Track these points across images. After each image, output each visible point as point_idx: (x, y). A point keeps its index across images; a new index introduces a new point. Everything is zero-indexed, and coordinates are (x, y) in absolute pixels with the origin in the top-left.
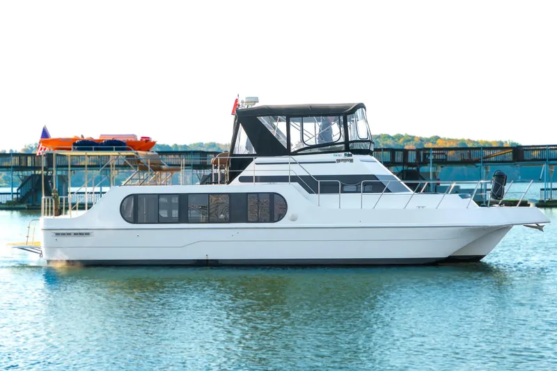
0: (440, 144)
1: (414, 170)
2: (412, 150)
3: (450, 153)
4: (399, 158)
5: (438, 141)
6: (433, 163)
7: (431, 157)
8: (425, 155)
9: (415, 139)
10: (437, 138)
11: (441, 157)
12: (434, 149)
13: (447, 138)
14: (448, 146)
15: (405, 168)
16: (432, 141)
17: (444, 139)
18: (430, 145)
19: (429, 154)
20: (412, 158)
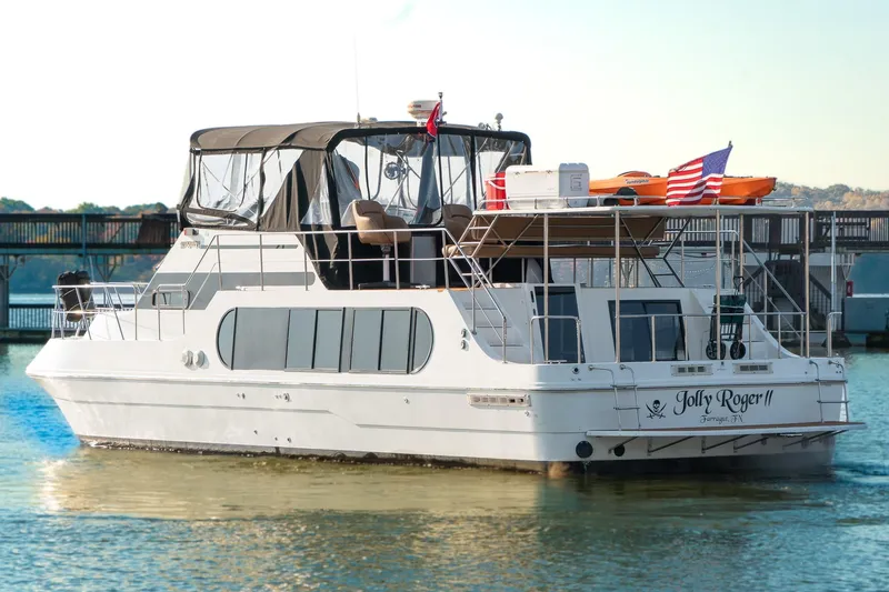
0: (850, 204)
1: (795, 261)
2: (789, 216)
3: (874, 222)
4: (761, 232)
5: (846, 197)
6: (838, 244)
7: (834, 233)
8: (819, 227)
9: (794, 191)
10: (843, 189)
11: (856, 232)
12: (840, 214)
13: (865, 188)
14: (867, 207)
15: (774, 256)
16: (831, 196)
17: (859, 192)
18: (827, 206)
19: (829, 227)
20: (789, 233)
